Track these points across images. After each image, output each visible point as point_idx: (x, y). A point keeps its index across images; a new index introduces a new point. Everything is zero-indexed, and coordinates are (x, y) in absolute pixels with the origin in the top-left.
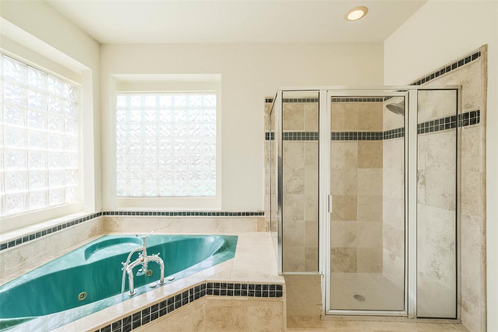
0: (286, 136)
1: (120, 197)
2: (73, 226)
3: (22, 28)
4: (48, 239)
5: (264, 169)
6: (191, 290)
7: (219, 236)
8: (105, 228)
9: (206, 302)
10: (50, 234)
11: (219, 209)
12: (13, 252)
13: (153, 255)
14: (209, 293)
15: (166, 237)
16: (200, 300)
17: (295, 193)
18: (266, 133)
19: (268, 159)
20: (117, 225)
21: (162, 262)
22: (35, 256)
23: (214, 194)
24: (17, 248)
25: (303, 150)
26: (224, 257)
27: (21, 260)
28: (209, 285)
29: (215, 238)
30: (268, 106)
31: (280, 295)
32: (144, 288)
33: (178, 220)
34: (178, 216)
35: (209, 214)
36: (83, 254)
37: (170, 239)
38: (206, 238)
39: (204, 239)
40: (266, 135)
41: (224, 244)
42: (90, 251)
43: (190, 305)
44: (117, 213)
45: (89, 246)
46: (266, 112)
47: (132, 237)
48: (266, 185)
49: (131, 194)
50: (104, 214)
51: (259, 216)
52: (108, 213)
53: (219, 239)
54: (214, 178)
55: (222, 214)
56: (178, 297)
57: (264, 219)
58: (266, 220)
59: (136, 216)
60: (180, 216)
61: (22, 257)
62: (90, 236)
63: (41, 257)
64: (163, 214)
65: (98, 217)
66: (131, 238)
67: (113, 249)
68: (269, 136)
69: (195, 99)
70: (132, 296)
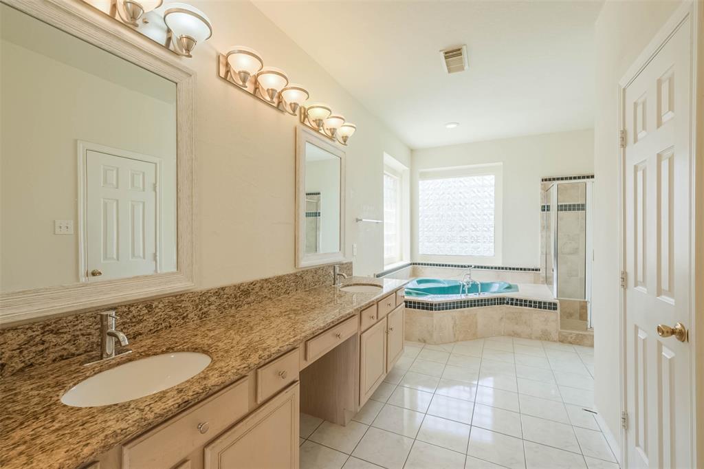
0: (561, 208)
3: (391, 155)
5: (540, 235)
6: (497, 299)
8: (416, 273)
9: (505, 308)
11: (500, 265)
16: (502, 306)
17: (570, 254)
18: (542, 206)
20: (422, 272)
23: (492, 255)
25: (578, 218)
30: (544, 185)
31: (555, 309)
35: (492, 268)
40: (542, 208)
44: (422, 264)
46: (542, 189)
48: (542, 247)
50: (414, 264)
51: (535, 272)
52: (416, 264)
54: (492, 242)
55: (503, 268)
57: (539, 274)
58: (542, 275)
64: (456, 266)
65: (411, 266)
68: (546, 208)
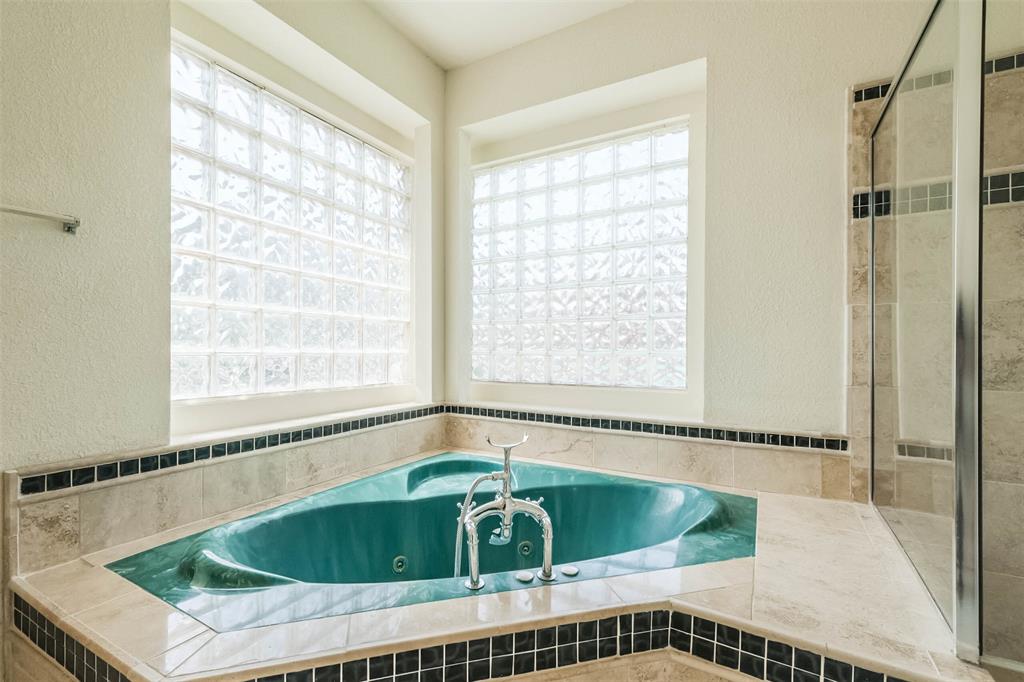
1: (477, 380)
2: (394, 423)
4: (352, 439)
6: (625, 620)
7: (699, 489)
8: (449, 438)
9: (670, 669)
10: (355, 431)
11: (698, 420)
12: (298, 450)
13: (528, 499)
14: (681, 644)
15: (563, 472)
16: (650, 658)
18: (856, 197)
19: (864, 279)
20: (469, 435)
21: (547, 521)
22: (331, 467)
23: (680, 382)
24: (304, 446)
26: (718, 546)
27: (310, 468)
28: (681, 619)
29: (687, 493)
30: (865, 112)
32: (504, 578)
33: (589, 438)
34: (590, 429)
35: (670, 430)
36: (406, 479)
37: (572, 478)
38: (660, 488)
39: (657, 491)
40: (856, 203)
41: (717, 512)
42: (418, 476)
43: (620, 663)
44: (469, 411)
45: (417, 466)
46: (856, 131)
47: (495, 462)
48: (855, 357)
49: (498, 377)
50: (448, 409)
51: (826, 450)
52: (454, 409)
53: (700, 496)
54: (681, 344)
55: (706, 433)
56: (588, 628)
57: (845, 461)
58: (856, 464)
59: (503, 419)
60: (595, 429)
61: (312, 465)
62: (423, 449)
63: (341, 470)
64: (558, 419)
65: (437, 415)
66: (492, 464)
67: (458, 481)
68: (868, 205)
69: (634, 152)
70: (475, 591)
